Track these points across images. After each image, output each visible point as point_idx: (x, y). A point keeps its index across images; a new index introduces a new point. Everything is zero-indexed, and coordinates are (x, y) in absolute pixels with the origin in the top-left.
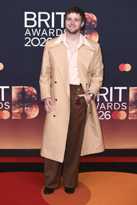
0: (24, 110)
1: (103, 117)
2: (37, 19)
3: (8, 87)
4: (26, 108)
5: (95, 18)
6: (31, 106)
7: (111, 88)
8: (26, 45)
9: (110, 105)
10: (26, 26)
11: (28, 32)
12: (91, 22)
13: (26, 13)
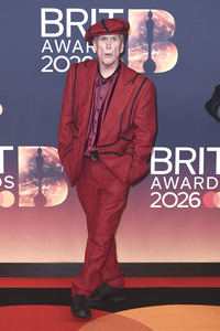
0: (40, 190)
1: (187, 203)
2: (64, 22)
3: (11, 148)
4: (44, 187)
5: (171, 19)
6: (53, 183)
7: (202, 150)
8: (44, 70)
9: (199, 181)
10: (44, 34)
11: (47, 46)
12: (164, 27)
13: (44, 11)
